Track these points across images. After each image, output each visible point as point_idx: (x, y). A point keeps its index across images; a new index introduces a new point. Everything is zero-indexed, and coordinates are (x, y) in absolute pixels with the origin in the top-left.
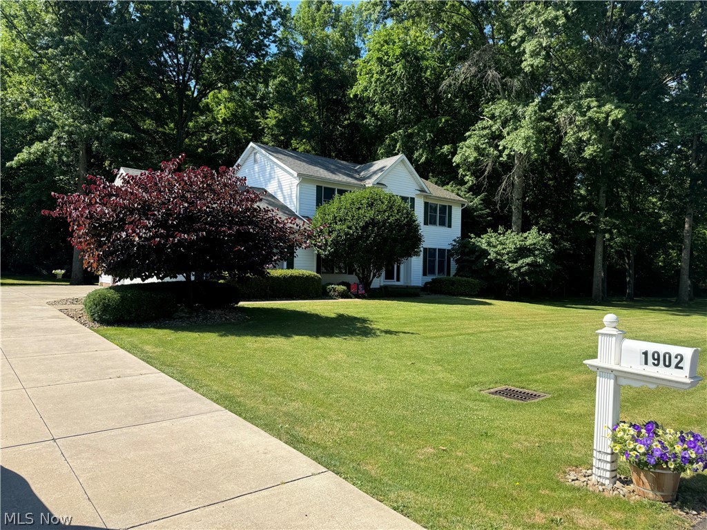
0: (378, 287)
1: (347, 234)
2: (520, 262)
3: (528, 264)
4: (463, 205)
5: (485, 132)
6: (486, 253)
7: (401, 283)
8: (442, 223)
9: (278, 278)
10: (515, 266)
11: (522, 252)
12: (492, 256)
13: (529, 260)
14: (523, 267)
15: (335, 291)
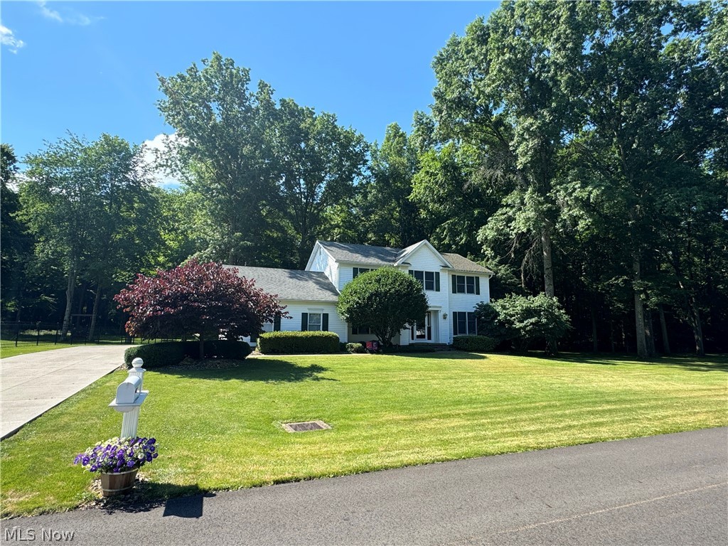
0: (408, 344)
1: (357, 303)
2: (526, 322)
3: (532, 324)
4: (490, 276)
5: (503, 217)
6: (497, 314)
7: (432, 341)
8: (470, 291)
9: (301, 337)
10: (522, 325)
11: (528, 313)
12: (502, 317)
13: (533, 320)
14: (528, 326)
15: (352, 347)
